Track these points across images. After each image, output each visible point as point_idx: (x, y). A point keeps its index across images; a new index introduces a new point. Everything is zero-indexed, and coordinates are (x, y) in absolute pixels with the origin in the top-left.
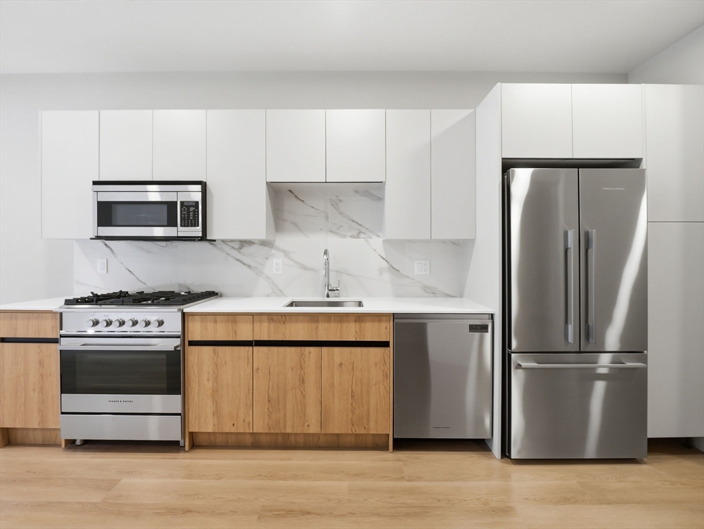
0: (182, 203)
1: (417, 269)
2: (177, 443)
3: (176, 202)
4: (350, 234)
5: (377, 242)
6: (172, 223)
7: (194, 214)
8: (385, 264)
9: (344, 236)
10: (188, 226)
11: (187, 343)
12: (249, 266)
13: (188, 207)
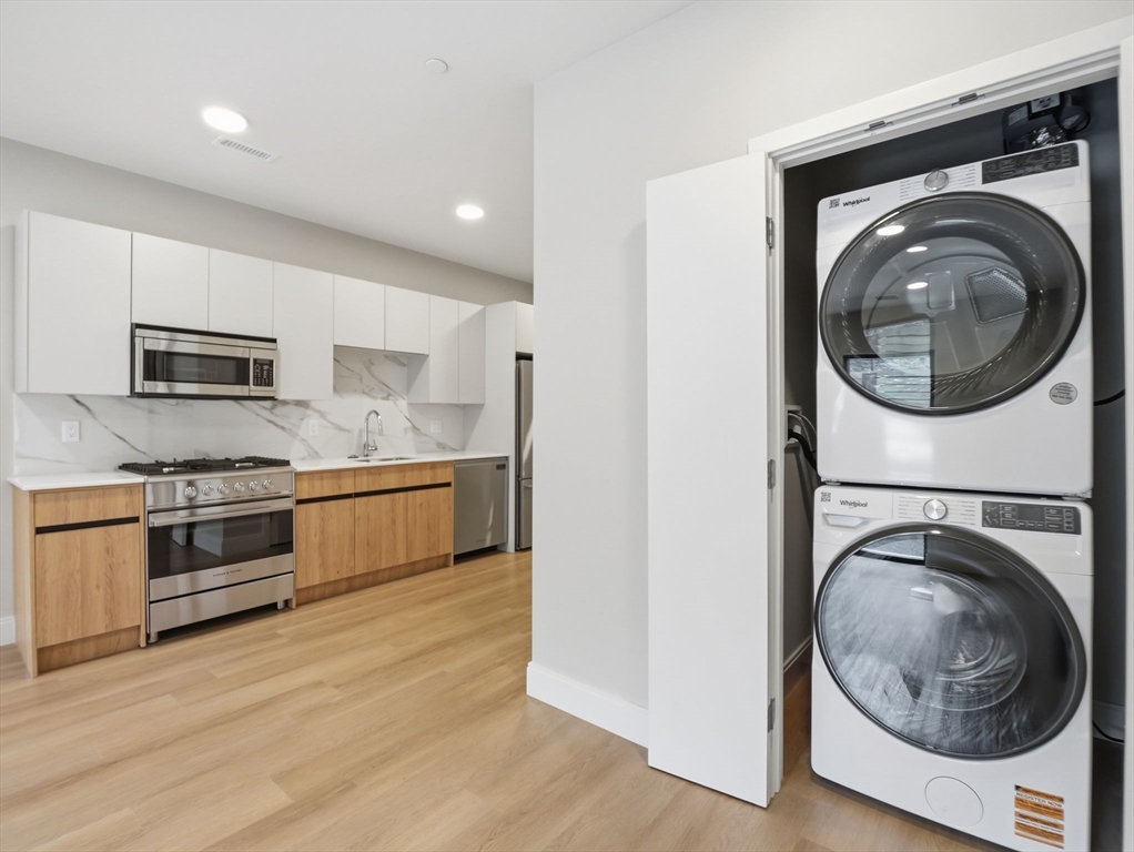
0: (255, 360)
1: (434, 428)
3: (249, 359)
4: (380, 396)
5: (403, 404)
6: (243, 381)
7: (268, 374)
8: (409, 424)
9: (376, 398)
10: (261, 385)
12: (283, 428)
13: (262, 365)
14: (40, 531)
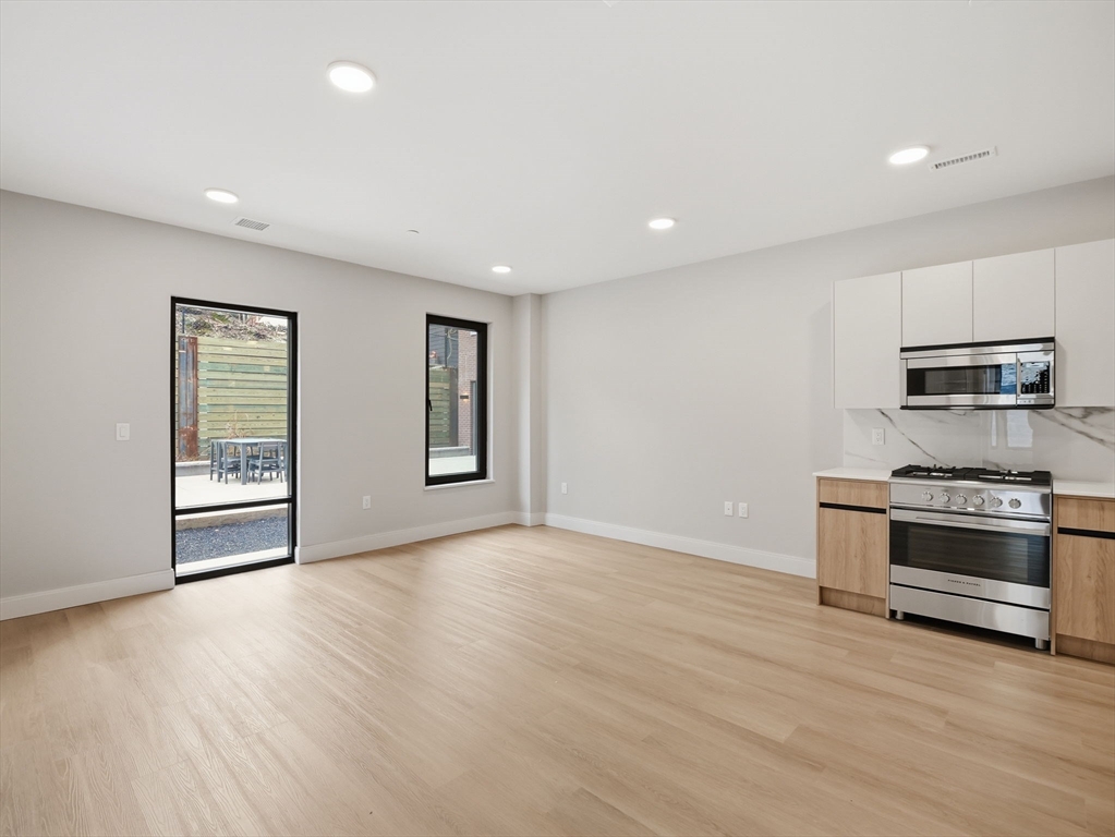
2: (1032, 640)
11: (1055, 530)
12: (1101, 441)
14: (823, 505)
